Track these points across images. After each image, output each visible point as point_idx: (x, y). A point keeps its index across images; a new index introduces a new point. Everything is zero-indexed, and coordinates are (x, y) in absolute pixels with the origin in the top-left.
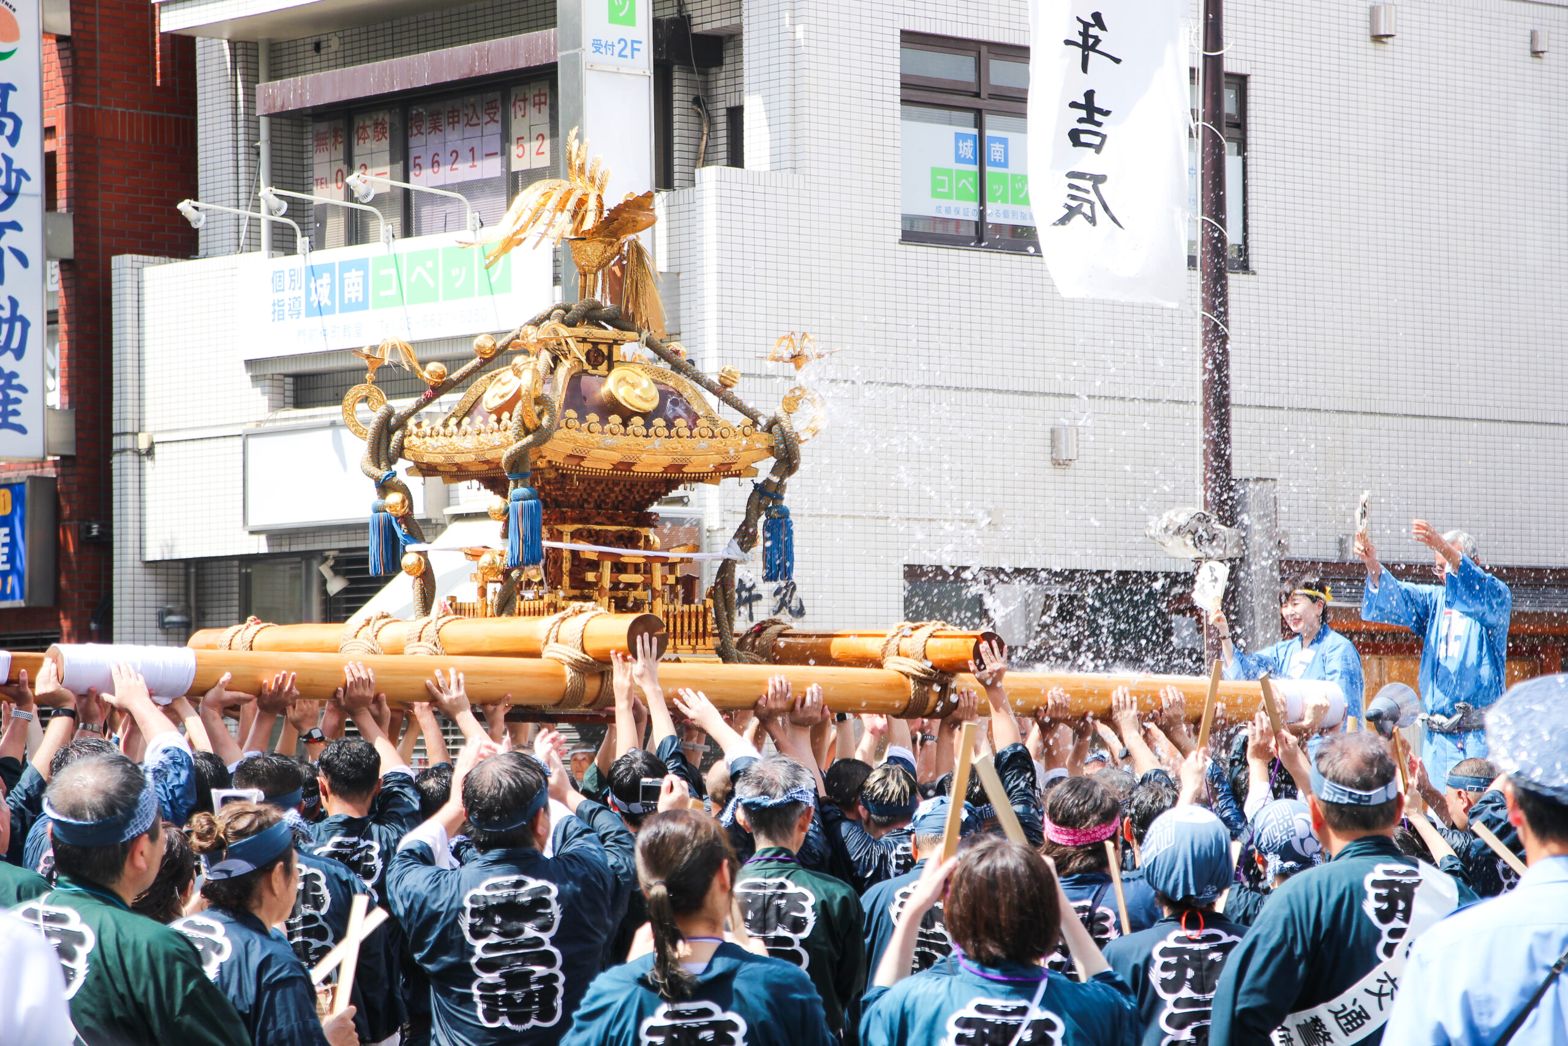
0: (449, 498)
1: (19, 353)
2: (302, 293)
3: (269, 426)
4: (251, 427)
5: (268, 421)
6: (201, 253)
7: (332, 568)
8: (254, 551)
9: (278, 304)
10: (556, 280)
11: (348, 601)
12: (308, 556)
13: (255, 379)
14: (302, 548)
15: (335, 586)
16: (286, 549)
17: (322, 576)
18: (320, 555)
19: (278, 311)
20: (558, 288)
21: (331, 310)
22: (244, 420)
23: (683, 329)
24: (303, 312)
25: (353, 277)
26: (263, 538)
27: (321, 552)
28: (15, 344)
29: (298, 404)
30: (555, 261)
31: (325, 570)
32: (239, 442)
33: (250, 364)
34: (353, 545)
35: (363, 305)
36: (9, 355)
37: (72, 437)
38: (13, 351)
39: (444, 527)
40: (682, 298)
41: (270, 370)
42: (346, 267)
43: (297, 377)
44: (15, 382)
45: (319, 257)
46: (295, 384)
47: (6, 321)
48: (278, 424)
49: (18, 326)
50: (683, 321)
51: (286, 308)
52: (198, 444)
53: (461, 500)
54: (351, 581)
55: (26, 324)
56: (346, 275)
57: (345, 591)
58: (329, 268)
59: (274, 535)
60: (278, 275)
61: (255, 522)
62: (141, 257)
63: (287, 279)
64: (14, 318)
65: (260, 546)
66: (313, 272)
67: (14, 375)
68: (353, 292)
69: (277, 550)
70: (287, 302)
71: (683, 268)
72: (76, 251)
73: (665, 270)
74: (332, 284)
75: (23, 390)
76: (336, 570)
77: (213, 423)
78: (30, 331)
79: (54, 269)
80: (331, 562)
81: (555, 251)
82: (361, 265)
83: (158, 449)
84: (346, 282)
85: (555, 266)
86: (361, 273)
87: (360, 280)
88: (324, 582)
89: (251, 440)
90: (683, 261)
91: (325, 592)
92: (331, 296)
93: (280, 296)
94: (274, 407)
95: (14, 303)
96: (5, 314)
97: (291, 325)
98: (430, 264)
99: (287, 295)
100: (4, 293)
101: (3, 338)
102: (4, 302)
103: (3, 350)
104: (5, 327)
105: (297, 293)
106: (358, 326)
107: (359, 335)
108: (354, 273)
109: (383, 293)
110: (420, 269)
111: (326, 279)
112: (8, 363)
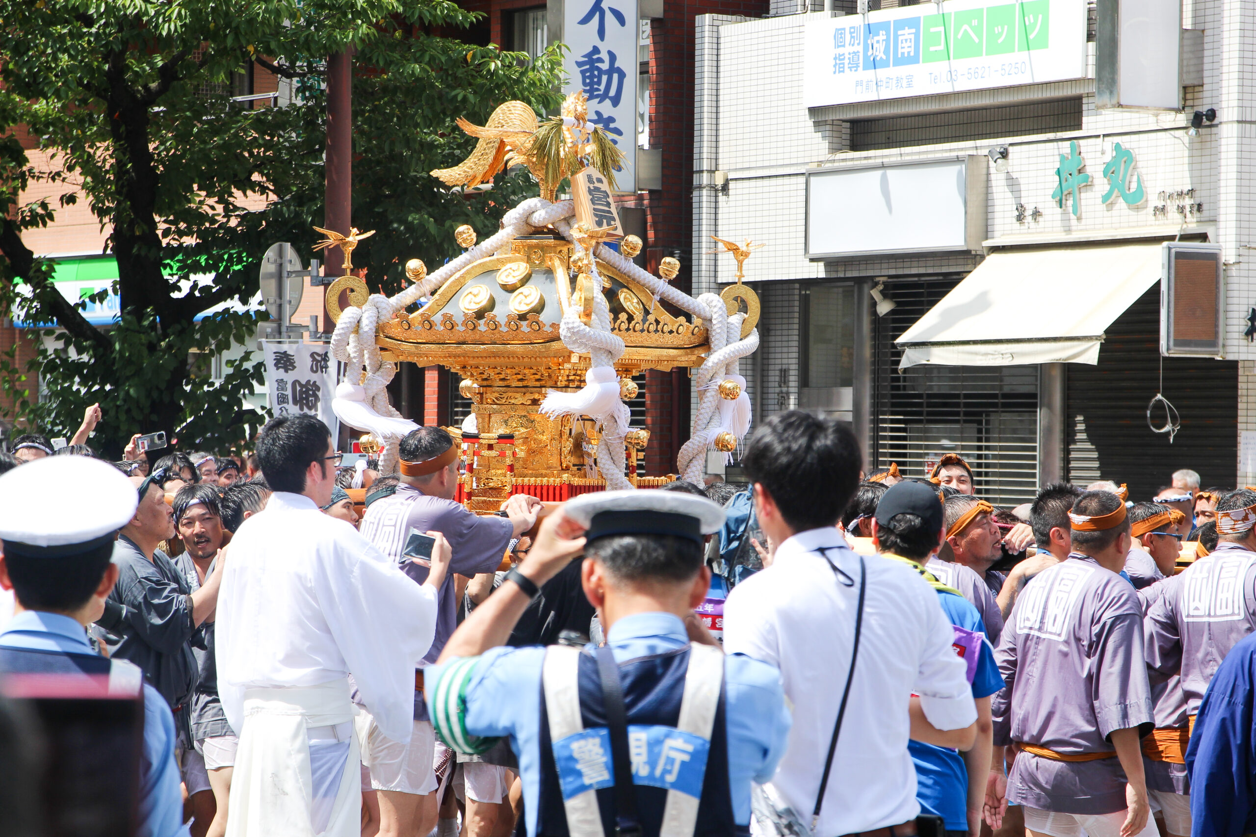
0: (987, 232)
1: (616, 101)
2: (860, 48)
3: (828, 166)
4: (813, 167)
5: (829, 161)
6: (772, 12)
7: (881, 292)
8: (813, 276)
9: (839, 58)
10: (1090, 37)
11: (895, 321)
12: (860, 281)
13: (817, 124)
14: (855, 274)
15: (884, 308)
16: (841, 275)
17: (872, 298)
18: (872, 281)
19: (839, 65)
20: (1092, 45)
21: (885, 64)
22: (807, 160)
23: (1206, 81)
24: (861, 65)
25: (907, 33)
26: (821, 264)
27: (872, 278)
28: (612, 93)
29: (854, 147)
30: (1089, 19)
31: (876, 294)
32: (802, 179)
33: (813, 111)
34: (900, 272)
35: (914, 59)
36: (608, 102)
37: (658, 173)
38: (611, 98)
39: (983, 257)
40: (1206, 53)
41: (830, 117)
42: (901, 24)
43: (853, 122)
44: (612, 125)
45: (876, 16)
46: (852, 128)
47: (606, 72)
48: (836, 164)
49: (615, 76)
50: (1206, 74)
51: (846, 61)
52: (766, 182)
53: (996, 234)
54: (898, 304)
55: (622, 75)
56: (900, 32)
57: (892, 312)
58: (885, 26)
59: (831, 262)
60: (839, 34)
61: (816, 249)
62: (720, 16)
63: (848, 36)
64: (613, 70)
65: (818, 271)
66: (870, 29)
67: (611, 120)
68: (906, 48)
69: (834, 275)
70: (847, 56)
71: (1207, 26)
72: (665, 11)
73: (1189, 27)
74: (887, 41)
75: (618, 132)
76: (885, 295)
77: (780, 162)
78: (625, 80)
79: (647, 27)
80: (881, 287)
81: (1090, 10)
82: (914, 23)
83: (732, 185)
84: (900, 38)
85: (1089, 24)
86: (913, 30)
87: (912, 36)
88: (874, 304)
89: (813, 179)
90: (1208, 19)
91: (874, 313)
92: (886, 51)
93: (841, 50)
94: (834, 150)
95: (612, 57)
96: (605, 66)
97: (850, 77)
98: (975, 22)
99: (847, 50)
100: (604, 47)
101: (602, 87)
102: (604, 55)
103: (603, 98)
104: (605, 78)
105: (856, 48)
106: (910, 78)
107: (909, 85)
108: (907, 31)
109: (932, 49)
110: (966, 27)
111: (882, 36)
112: (606, 109)
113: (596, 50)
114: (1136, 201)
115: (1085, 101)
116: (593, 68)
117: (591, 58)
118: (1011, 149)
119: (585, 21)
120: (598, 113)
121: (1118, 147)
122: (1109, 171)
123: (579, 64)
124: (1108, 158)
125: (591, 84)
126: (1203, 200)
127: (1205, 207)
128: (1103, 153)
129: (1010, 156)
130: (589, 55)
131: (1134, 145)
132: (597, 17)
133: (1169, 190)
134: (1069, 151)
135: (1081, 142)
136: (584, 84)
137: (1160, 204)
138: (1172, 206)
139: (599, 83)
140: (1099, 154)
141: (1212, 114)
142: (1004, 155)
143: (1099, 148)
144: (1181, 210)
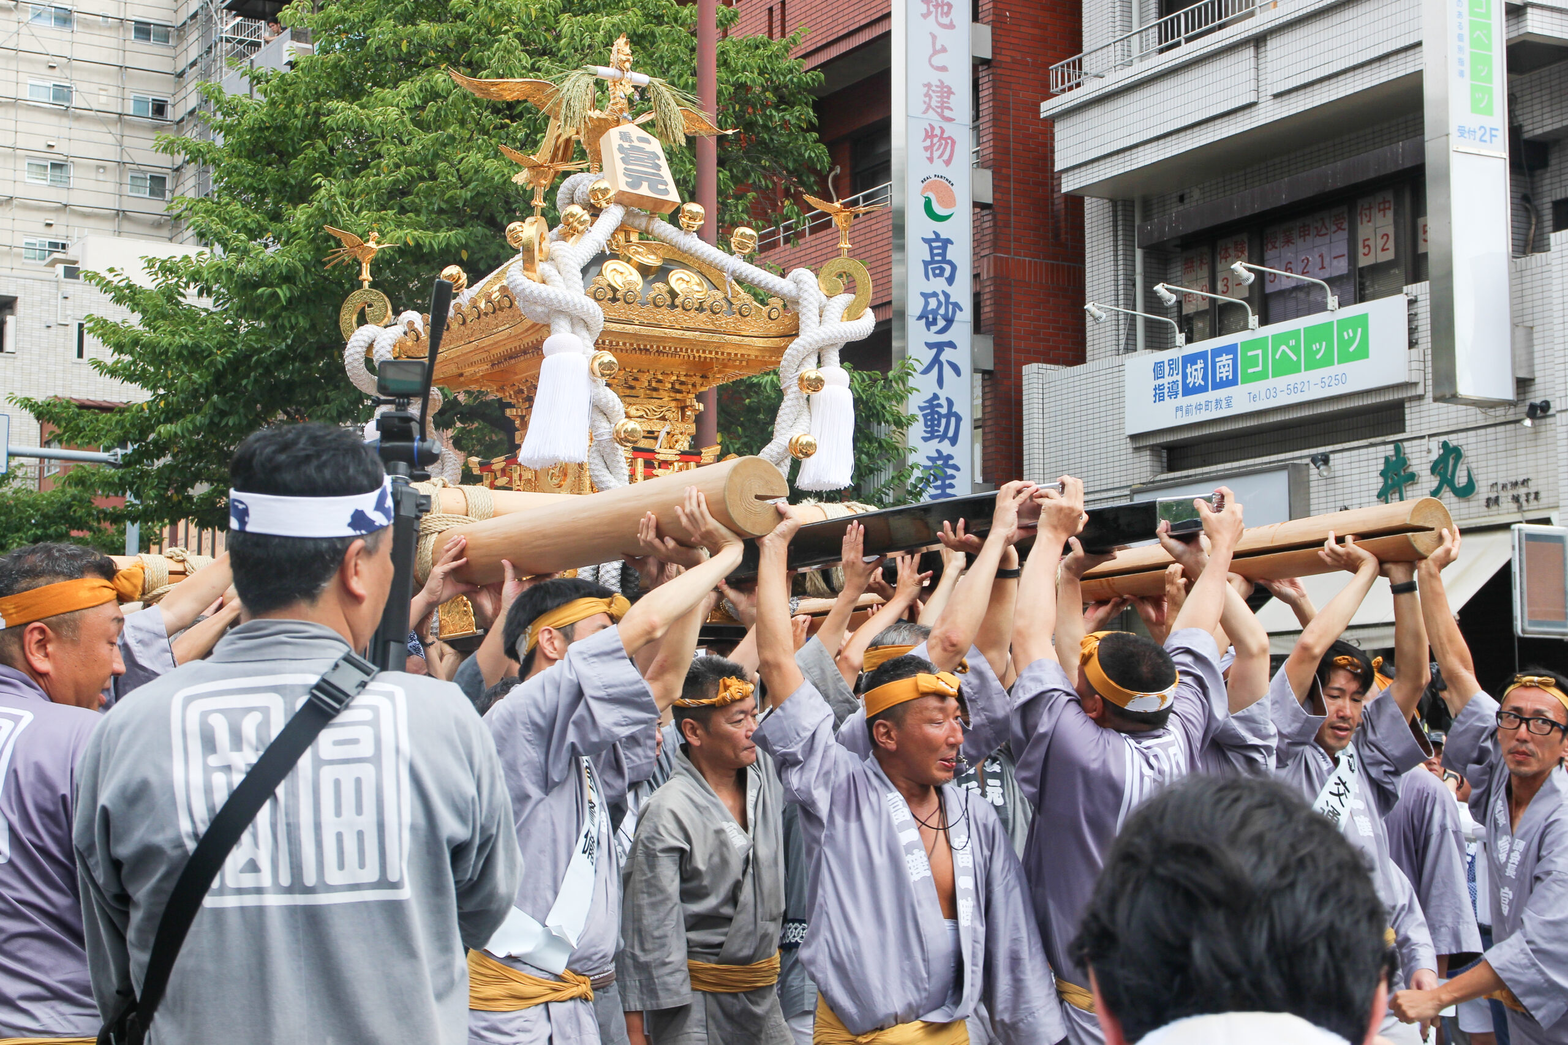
1: (954, 441)
2: (1179, 378)
3: (1150, 487)
4: (1137, 487)
6: (1088, 357)
9: (1158, 389)
10: (1411, 347)
13: (1138, 450)
19: (1159, 394)
21: (1204, 389)
22: (1129, 483)
23: (1538, 374)
24: (1180, 392)
25: (1225, 360)
28: (951, 434)
29: (1173, 467)
30: (1410, 329)
33: (1133, 438)
35: (1233, 382)
36: (947, 442)
38: (949, 438)
40: (1536, 348)
41: (1149, 442)
42: (1218, 352)
44: (950, 463)
45: (1194, 348)
46: (1168, 451)
47: (945, 416)
49: (953, 420)
50: (1537, 367)
51: (1166, 391)
55: (959, 419)
56: (1217, 359)
58: (1203, 355)
60: (1158, 366)
62: (1045, 366)
63: (1167, 369)
64: (951, 414)
66: (1188, 360)
67: (950, 457)
68: (1224, 373)
70: (1166, 386)
71: (1537, 323)
72: (995, 363)
74: (1205, 368)
75: (957, 468)
78: (962, 424)
82: (1231, 349)
84: (1218, 364)
85: (1410, 334)
86: (1231, 356)
87: (1230, 362)
90: (1536, 316)
92: (1205, 378)
93: (1160, 382)
95: (950, 403)
96: (944, 411)
97: (1170, 403)
98: (1292, 343)
99: (1166, 380)
100: (943, 395)
101: (942, 429)
102: (945, 403)
103: (943, 438)
104: (944, 421)
105: (1175, 378)
106: (1229, 400)
107: (1229, 406)
108: (1224, 357)
109: (1250, 371)
110: (1284, 347)
111: (1200, 365)
112: (946, 447)
113: (936, 397)
114: (1466, 492)
115: (1407, 405)
116: (933, 412)
117: (932, 403)
118: (1332, 456)
119: (926, 371)
120: (938, 451)
121: (1445, 445)
122: (1437, 468)
123: (921, 409)
124: (1434, 456)
125: (932, 426)
126: (1539, 489)
127: (1542, 495)
128: (1429, 451)
129: (1331, 463)
130: (930, 401)
131: (1461, 442)
132: (936, 369)
133: (1501, 481)
134: (1392, 453)
135: (1406, 444)
136: (926, 425)
137: (1493, 495)
138: (1506, 497)
139: (939, 425)
140: (1424, 454)
141: (1545, 407)
142: (1325, 460)
143: (1425, 448)
144: (1516, 499)
